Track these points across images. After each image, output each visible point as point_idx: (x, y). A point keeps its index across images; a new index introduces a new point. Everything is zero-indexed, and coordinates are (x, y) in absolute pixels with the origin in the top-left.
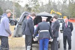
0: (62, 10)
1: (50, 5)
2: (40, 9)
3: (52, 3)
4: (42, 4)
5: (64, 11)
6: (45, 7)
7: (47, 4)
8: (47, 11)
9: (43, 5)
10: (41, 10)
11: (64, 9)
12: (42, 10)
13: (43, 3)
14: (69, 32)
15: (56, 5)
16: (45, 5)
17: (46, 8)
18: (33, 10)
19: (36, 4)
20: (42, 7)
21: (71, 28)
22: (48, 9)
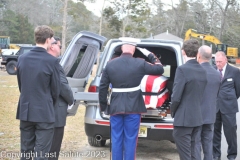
0: (222, 27)
1: (186, 10)
2: (151, 24)
3: (192, 5)
4: (160, 9)
5: (229, 30)
6: (167, 16)
7: (176, 7)
8: (174, 30)
9: (161, 12)
10: (154, 27)
11: (231, 25)
12: (158, 26)
13: (161, 5)
14: (227, 99)
15: (203, 12)
16: (169, 12)
17: (171, 20)
18: (129, 26)
19: (138, 8)
20: (157, 18)
21: (235, 87)
22: (177, 23)
